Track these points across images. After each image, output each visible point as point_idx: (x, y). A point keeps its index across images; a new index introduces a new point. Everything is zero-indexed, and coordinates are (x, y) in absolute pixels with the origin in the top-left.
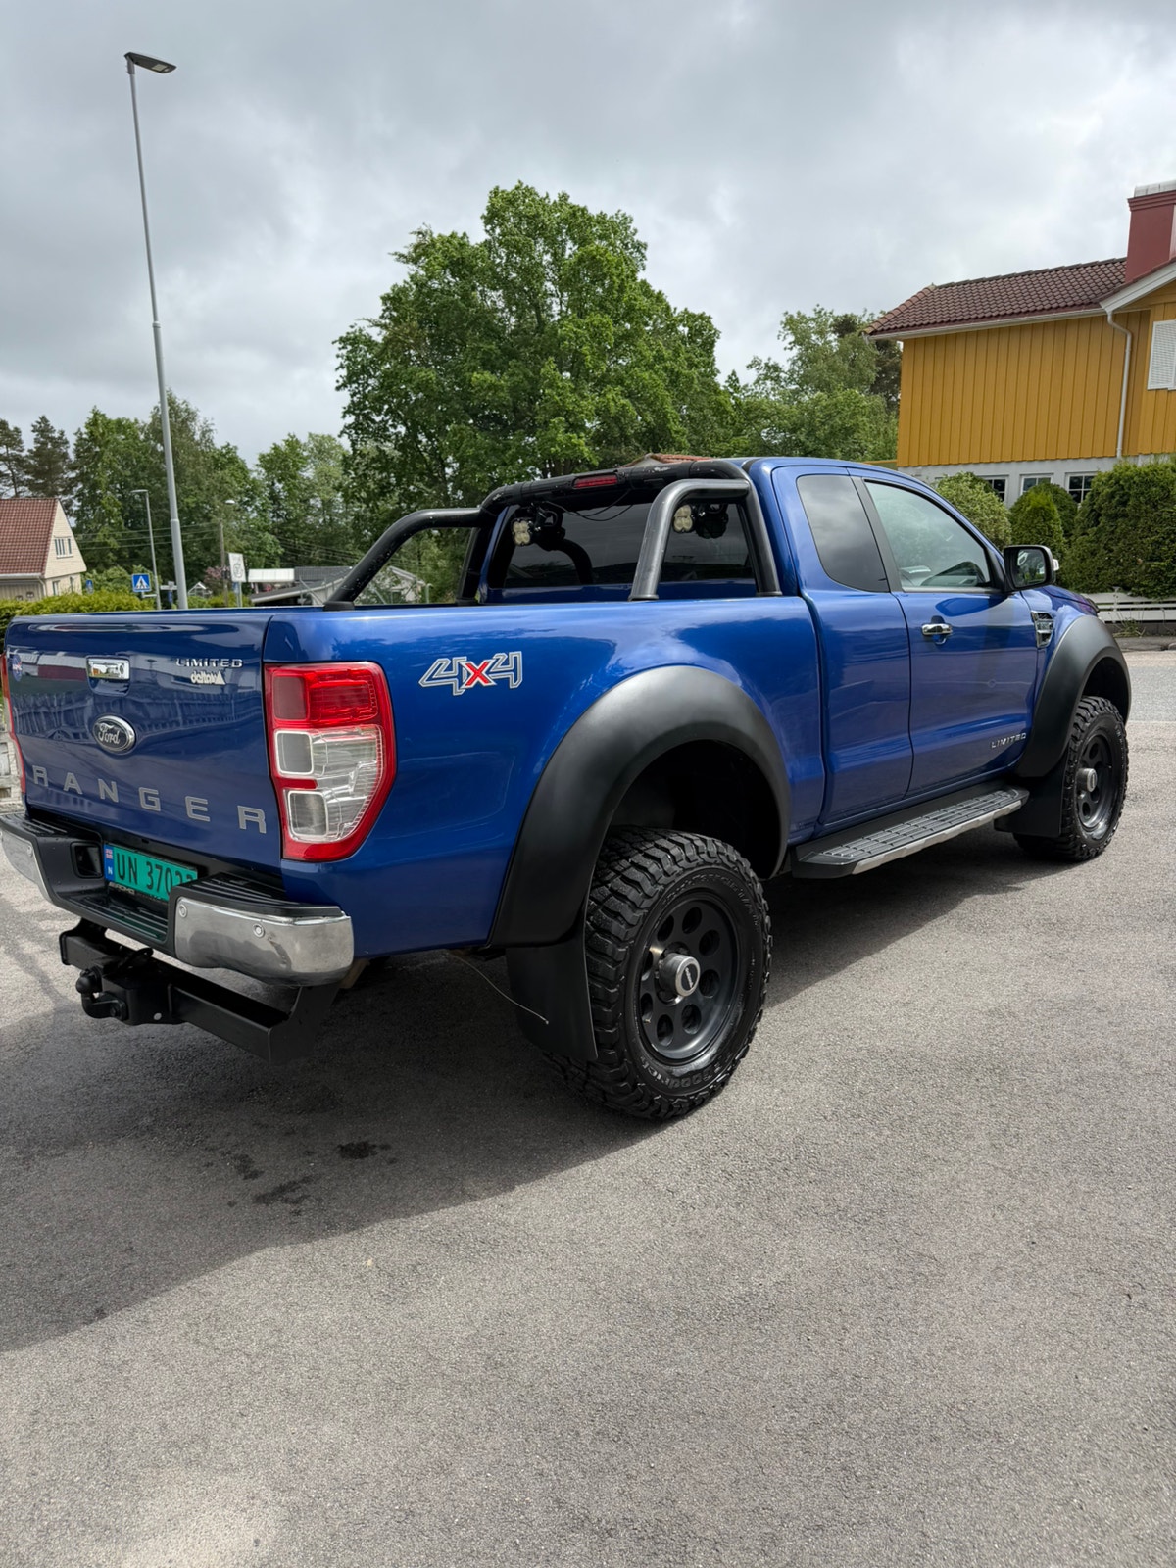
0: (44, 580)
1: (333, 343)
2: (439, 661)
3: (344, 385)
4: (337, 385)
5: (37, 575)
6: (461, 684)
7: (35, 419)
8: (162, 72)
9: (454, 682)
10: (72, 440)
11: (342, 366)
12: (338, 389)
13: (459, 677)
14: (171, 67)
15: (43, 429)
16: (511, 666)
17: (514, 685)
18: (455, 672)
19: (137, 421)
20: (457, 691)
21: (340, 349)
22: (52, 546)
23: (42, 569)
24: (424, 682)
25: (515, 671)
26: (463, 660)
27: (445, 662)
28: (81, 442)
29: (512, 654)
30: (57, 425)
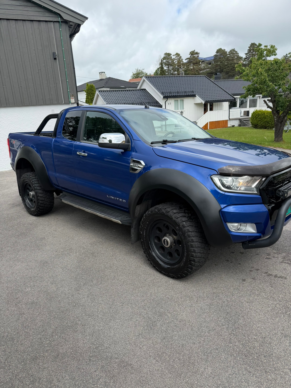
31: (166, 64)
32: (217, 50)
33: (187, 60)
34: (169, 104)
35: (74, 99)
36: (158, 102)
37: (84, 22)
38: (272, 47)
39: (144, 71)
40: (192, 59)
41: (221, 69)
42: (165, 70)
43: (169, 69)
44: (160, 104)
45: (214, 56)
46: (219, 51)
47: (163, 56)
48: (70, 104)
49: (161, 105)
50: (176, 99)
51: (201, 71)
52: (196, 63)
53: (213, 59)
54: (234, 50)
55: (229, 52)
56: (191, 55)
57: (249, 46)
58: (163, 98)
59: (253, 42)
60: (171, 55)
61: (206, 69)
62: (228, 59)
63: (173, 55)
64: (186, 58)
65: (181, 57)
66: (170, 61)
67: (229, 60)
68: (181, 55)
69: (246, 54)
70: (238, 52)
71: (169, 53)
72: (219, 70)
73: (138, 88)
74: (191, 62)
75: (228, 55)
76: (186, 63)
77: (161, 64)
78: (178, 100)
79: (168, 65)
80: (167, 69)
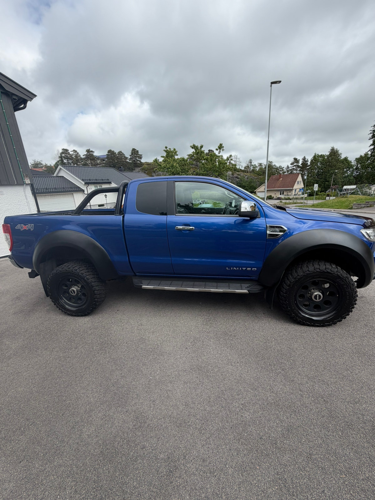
0: (293, 189)
1: (372, 127)
2: (18, 225)
3: (372, 138)
4: (369, 138)
5: (292, 188)
6: (22, 229)
7: (303, 157)
8: (279, 83)
9: (21, 228)
10: (310, 161)
11: (371, 133)
12: (370, 139)
13: (22, 228)
14: (280, 82)
15: (304, 159)
16: (31, 227)
17: (32, 230)
18: (21, 227)
19: (325, 155)
20: (22, 230)
21: (373, 128)
22: (296, 182)
23: (293, 187)
24: (16, 228)
25: (32, 227)
26: (23, 225)
27: (20, 225)
28: (312, 161)
29: (32, 225)
30: (307, 158)
31: (65, 158)
32: (108, 151)
33: (84, 156)
34: (91, 189)
35: (29, 180)
36: (80, 187)
37: (32, 99)
38: (175, 149)
39: (42, 162)
40: (89, 156)
41: (114, 165)
42: (65, 162)
43: (68, 162)
44: (81, 188)
45: (106, 155)
46: (110, 151)
47: (61, 151)
48: (25, 185)
49: (84, 190)
50: (96, 185)
51: (97, 165)
52: (93, 159)
53: (106, 157)
54: (121, 152)
55: (118, 153)
56: (87, 152)
57: (131, 150)
58: (85, 184)
59: (134, 148)
60: (68, 150)
61: (102, 164)
62: (117, 158)
63: (71, 151)
64: (83, 155)
65: (78, 153)
66: (69, 156)
67: (119, 159)
68: (78, 152)
69: (130, 156)
70: (124, 153)
71: (66, 149)
72: (112, 165)
73: (55, 175)
74: (89, 157)
75: (117, 155)
76: (84, 159)
77: (61, 157)
78: (97, 186)
79: (67, 159)
80: (67, 162)
